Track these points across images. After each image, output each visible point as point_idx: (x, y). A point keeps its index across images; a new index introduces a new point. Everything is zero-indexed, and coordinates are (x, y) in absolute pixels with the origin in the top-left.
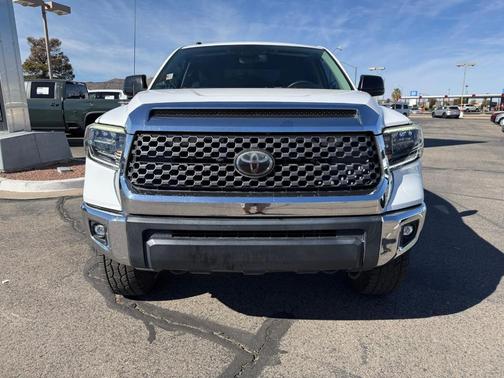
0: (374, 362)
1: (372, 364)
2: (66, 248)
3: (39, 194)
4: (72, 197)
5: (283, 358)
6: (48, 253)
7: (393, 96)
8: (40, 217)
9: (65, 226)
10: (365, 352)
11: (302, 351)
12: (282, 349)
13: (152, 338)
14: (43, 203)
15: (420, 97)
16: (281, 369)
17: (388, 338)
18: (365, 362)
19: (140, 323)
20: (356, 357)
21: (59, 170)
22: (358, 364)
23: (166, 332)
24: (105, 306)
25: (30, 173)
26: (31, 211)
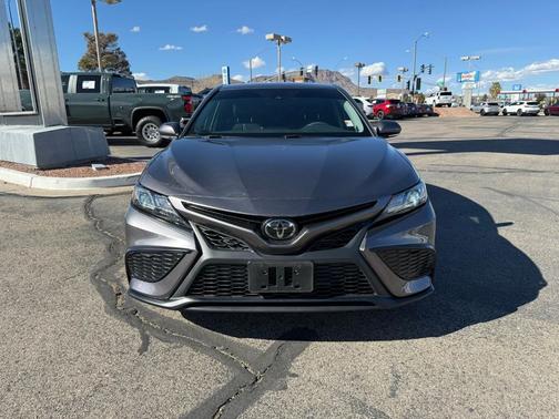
0: (405, 395)
1: (402, 397)
2: (80, 248)
3: (69, 191)
4: (102, 196)
5: (292, 382)
6: (61, 251)
7: (491, 91)
8: (64, 215)
9: (86, 226)
10: (396, 382)
11: (317, 375)
12: (292, 371)
13: (143, 349)
14: (72, 201)
15: (524, 92)
16: (285, 396)
17: (430, 366)
18: (393, 395)
19: (136, 332)
20: (385, 387)
21: (94, 167)
22: (384, 396)
23: (161, 343)
24: (103, 311)
25: (63, 171)
26: (56, 209)
